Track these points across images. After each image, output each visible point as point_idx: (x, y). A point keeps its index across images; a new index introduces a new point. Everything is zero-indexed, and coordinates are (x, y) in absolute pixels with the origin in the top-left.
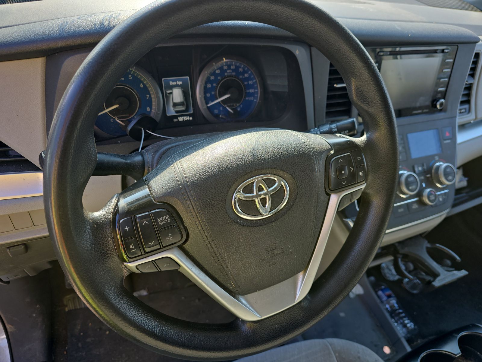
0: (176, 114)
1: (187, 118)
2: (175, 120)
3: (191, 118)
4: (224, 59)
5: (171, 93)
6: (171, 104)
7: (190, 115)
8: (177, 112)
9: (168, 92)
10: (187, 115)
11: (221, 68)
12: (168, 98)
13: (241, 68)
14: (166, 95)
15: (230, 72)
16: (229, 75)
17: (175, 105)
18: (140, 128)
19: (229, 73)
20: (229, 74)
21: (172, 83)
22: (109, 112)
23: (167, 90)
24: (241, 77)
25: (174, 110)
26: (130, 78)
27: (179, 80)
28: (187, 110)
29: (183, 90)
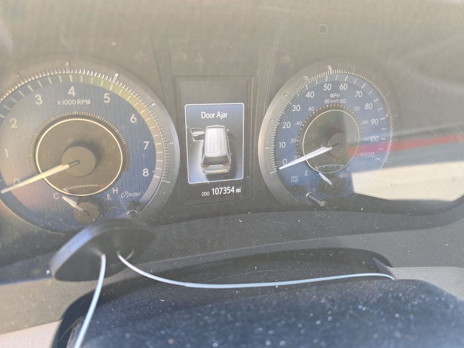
0: (207, 181)
1: (229, 190)
2: (206, 194)
3: (238, 190)
4: (330, 68)
5: (202, 137)
6: (200, 160)
7: (236, 184)
8: (210, 177)
9: (196, 134)
10: (231, 184)
11: (318, 89)
12: (193, 147)
13: (359, 89)
14: (190, 141)
15: (335, 98)
16: (333, 104)
17: (207, 162)
18: (98, 252)
19: (333, 99)
20: (334, 101)
21: (205, 115)
22: (48, 178)
23: (193, 130)
24: (357, 109)
25: (204, 172)
26: (107, 100)
27: (222, 111)
28: (233, 173)
29: (228, 130)
